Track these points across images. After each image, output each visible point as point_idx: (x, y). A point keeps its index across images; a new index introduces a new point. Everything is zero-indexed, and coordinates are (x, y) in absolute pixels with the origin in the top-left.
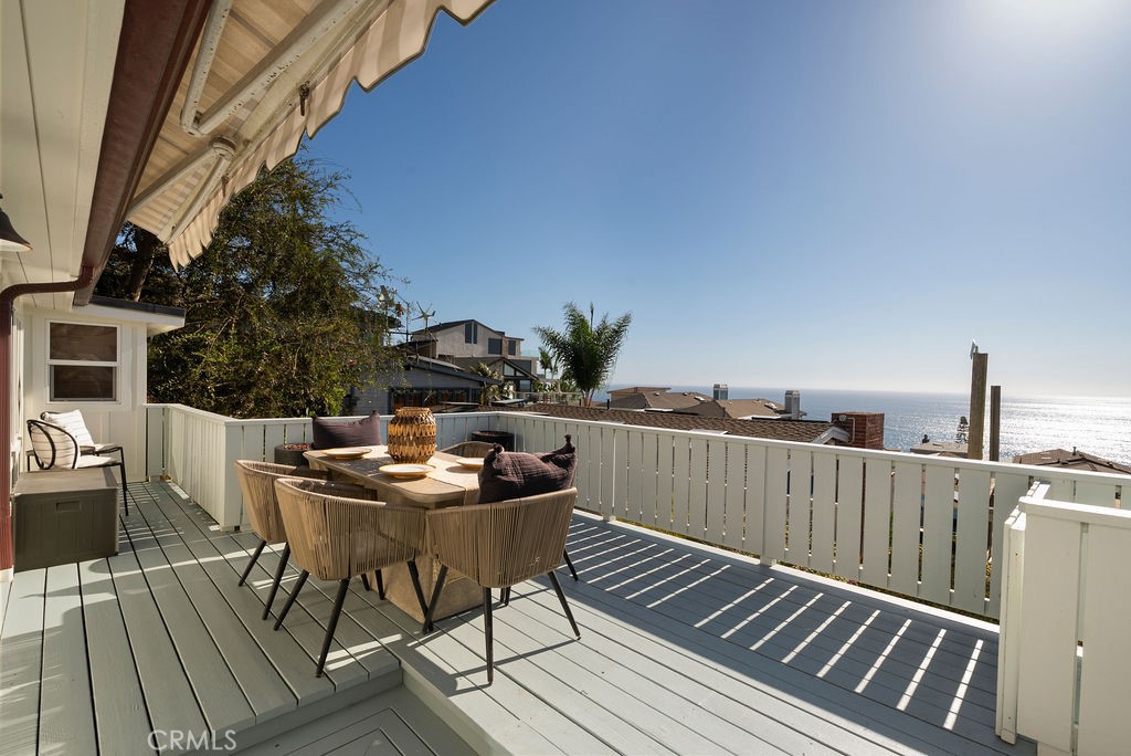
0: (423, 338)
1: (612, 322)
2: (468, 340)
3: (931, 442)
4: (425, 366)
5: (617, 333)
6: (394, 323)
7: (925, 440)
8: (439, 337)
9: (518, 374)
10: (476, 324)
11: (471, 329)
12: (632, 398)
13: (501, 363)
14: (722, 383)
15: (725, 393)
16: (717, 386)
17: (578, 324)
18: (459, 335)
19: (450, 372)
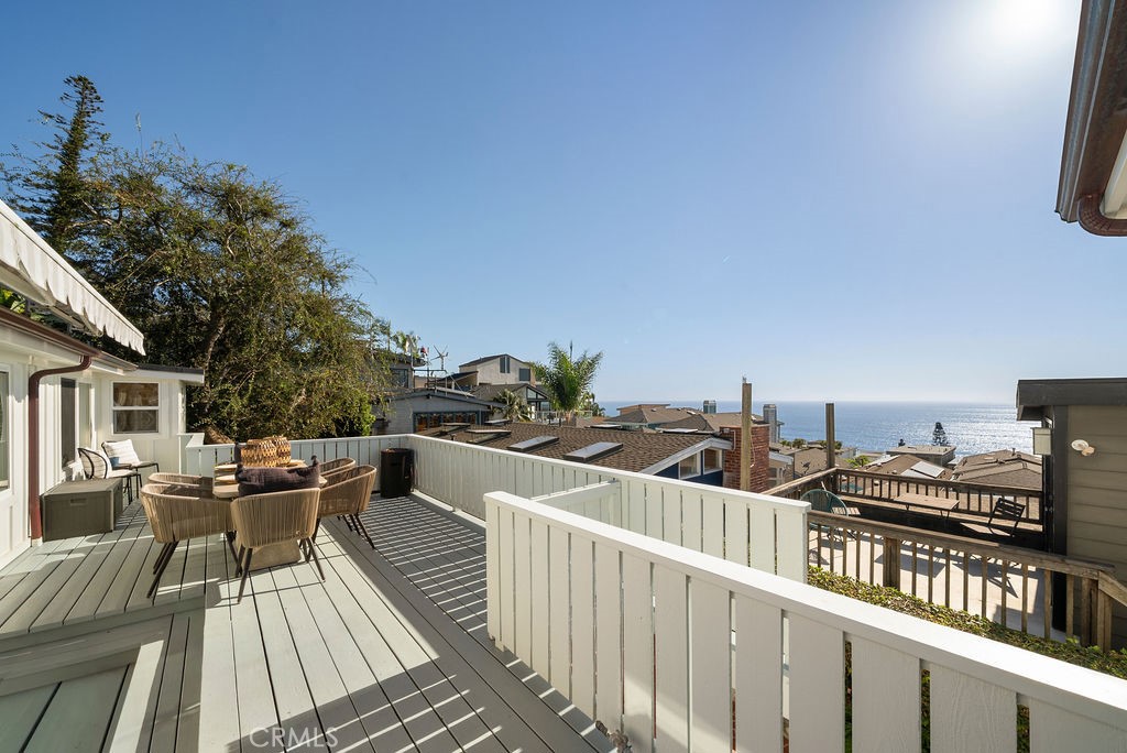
0: (466, 370)
1: (590, 355)
2: (502, 371)
3: (907, 445)
4: (441, 394)
5: (592, 364)
6: (419, 362)
7: (901, 444)
8: (479, 368)
9: (539, 397)
10: (509, 357)
11: (504, 362)
12: (634, 413)
13: (524, 389)
14: (710, 399)
15: (713, 408)
16: (706, 402)
17: (560, 357)
18: (496, 365)
19: (462, 399)
